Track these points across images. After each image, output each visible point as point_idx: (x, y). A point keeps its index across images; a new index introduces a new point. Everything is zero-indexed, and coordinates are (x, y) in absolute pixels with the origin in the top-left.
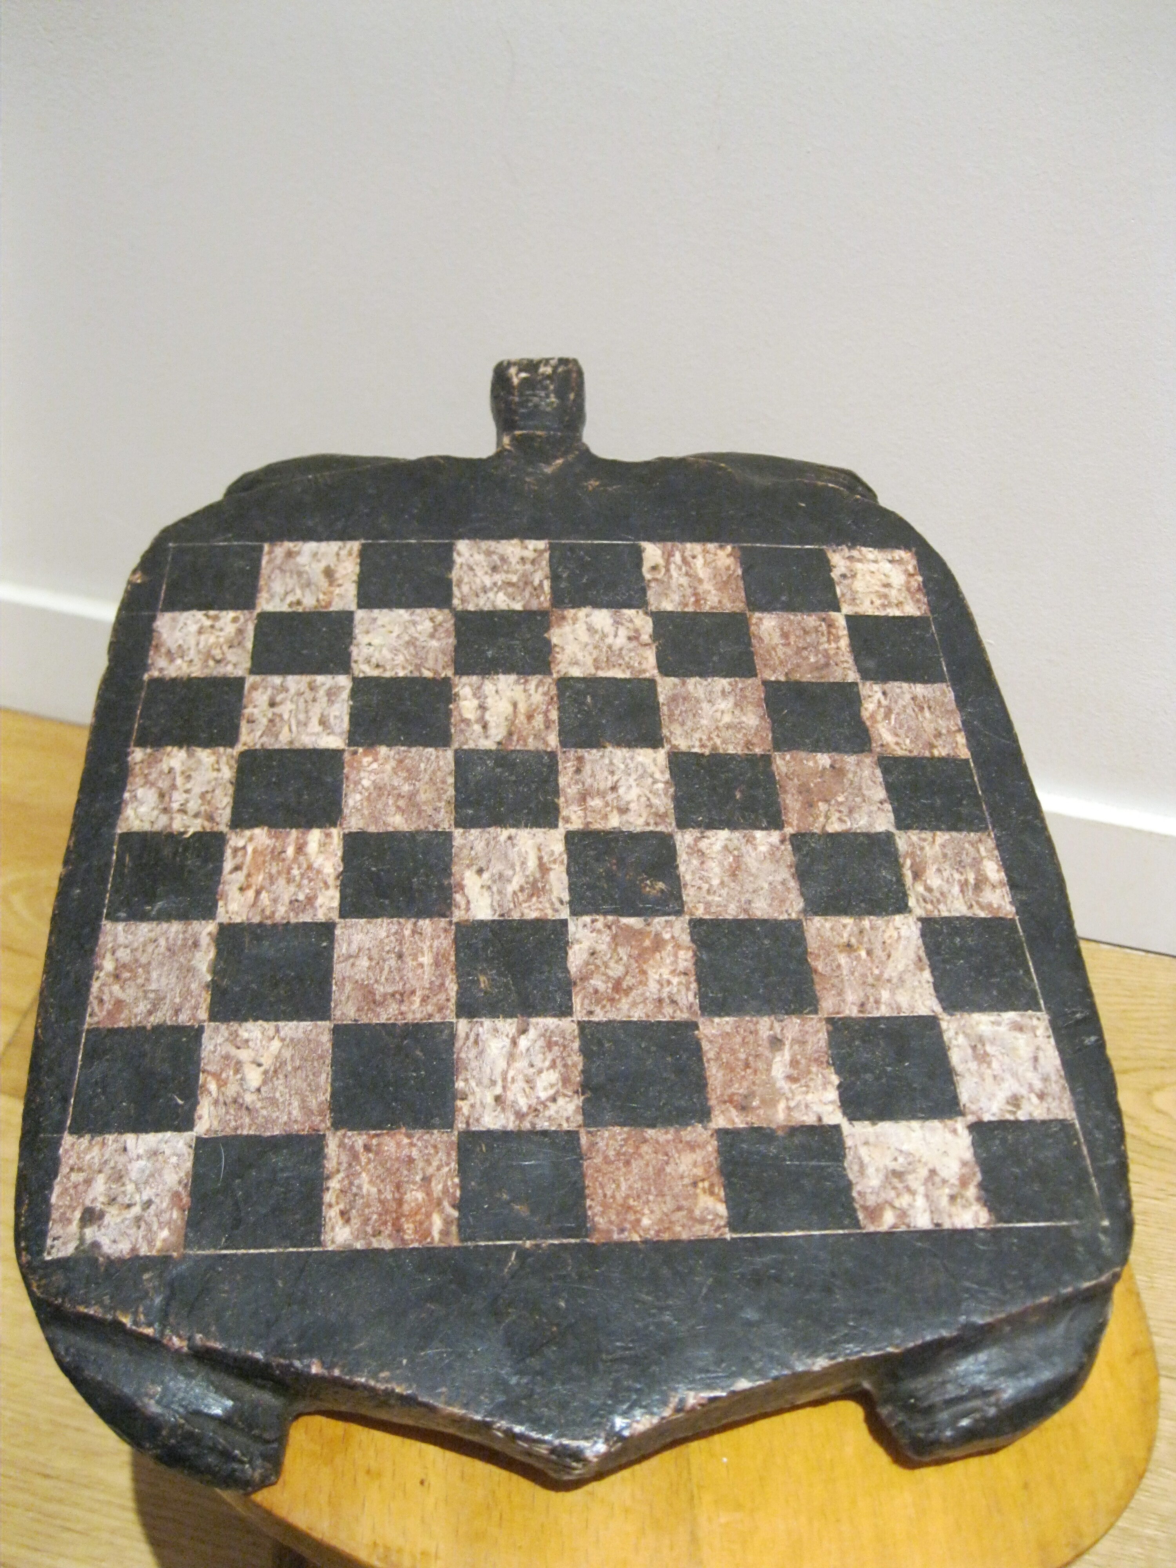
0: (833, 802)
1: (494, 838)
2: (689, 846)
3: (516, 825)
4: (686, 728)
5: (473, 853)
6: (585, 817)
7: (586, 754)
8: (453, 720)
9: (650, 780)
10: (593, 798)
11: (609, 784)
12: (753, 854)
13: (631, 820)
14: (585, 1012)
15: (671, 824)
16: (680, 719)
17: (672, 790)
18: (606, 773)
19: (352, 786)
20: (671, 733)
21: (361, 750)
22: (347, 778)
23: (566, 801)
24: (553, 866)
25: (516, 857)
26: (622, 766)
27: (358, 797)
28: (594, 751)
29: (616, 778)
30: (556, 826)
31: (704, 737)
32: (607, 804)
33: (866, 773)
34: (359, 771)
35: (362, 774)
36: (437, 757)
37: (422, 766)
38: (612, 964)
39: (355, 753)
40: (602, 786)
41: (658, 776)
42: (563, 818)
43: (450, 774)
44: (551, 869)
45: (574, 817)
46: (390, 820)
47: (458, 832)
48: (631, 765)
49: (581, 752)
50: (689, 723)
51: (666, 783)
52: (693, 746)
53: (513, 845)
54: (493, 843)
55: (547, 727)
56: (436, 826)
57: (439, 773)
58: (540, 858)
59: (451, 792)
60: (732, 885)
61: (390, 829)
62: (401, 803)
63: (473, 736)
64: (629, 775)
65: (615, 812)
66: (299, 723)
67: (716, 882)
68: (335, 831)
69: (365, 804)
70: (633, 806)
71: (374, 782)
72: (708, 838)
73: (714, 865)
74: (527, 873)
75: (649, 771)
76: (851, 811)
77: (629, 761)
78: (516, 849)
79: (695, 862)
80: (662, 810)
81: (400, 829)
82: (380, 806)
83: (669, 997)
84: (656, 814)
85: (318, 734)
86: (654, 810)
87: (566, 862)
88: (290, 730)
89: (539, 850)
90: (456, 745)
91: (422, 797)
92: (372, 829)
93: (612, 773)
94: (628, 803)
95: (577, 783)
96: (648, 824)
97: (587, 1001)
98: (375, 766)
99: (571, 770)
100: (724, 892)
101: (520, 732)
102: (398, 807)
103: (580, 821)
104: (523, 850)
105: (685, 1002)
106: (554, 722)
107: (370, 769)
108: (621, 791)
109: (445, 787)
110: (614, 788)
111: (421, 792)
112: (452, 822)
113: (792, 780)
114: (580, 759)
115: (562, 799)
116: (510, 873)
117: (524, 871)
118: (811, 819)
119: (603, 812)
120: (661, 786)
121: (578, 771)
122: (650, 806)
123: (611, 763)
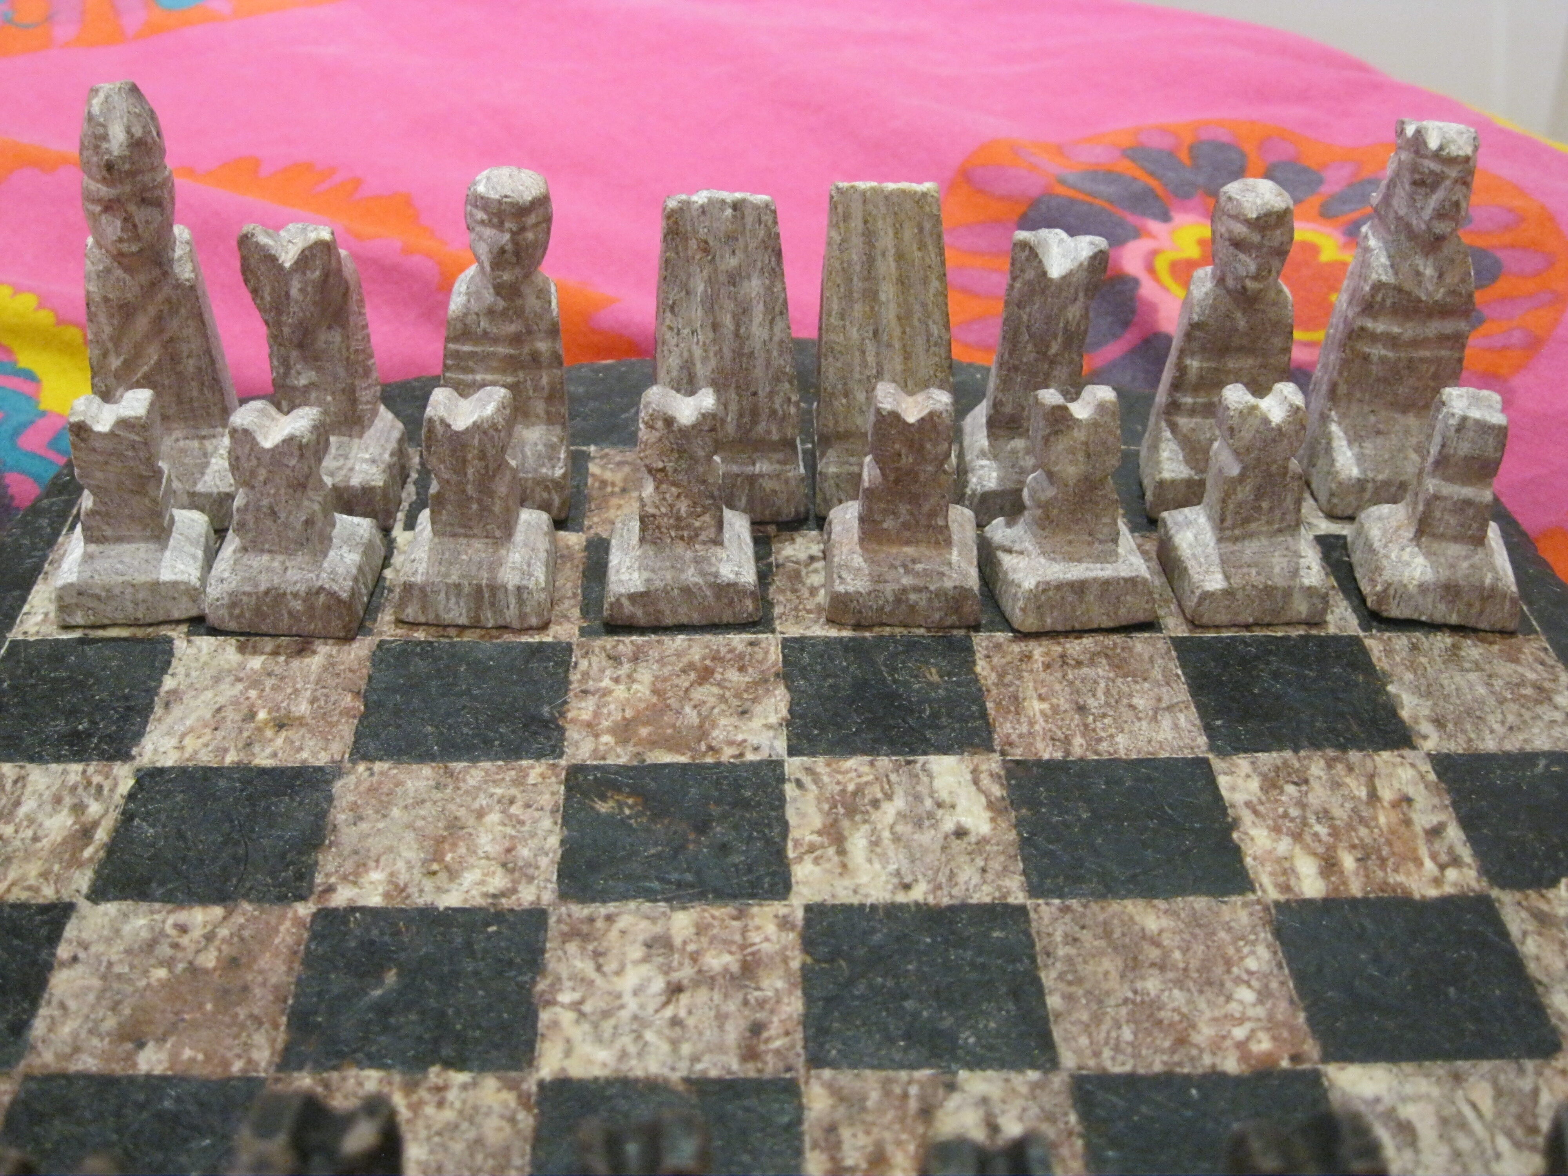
0: (180, 967)
1: (939, 887)
2: (531, 879)
3: (892, 911)
4: (472, 1135)
5: (980, 862)
6: (744, 931)
7: (735, 1066)
8: (1079, 1143)
9: (587, 1008)
10: (726, 970)
11: (684, 999)
12: (400, 865)
13: (644, 924)
14: (763, 645)
15: (559, 921)
16: (479, 1157)
17: (542, 985)
18: (691, 1022)
19: (1274, 985)
20: (512, 1120)
21: (1285, 1064)
22: (1292, 1002)
23: (785, 960)
24: (815, 838)
25: (891, 853)
26: (649, 1036)
27: (1252, 964)
28: (713, 1073)
29: (668, 1012)
30: (808, 908)
31: (429, 1110)
32: (695, 958)
33: (66, 1030)
34: (1271, 1017)
35: (1260, 1012)
36: (1097, 1054)
37: (1127, 1034)
38: (712, 701)
39: (1295, 1058)
40: (702, 995)
41: (567, 1017)
42: (793, 928)
43: (1058, 1015)
44: (819, 833)
45: (771, 929)
46: (1166, 922)
47: (1018, 897)
48: (626, 1040)
49: (750, 1071)
50: (458, 1147)
51: (551, 1003)
52: (464, 1087)
53: (898, 873)
54: (942, 879)
55: (832, 1129)
56: (1065, 910)
57: (1085, 1017)
58: (842, 852)
59: (1048, 977)
60: (462, 813)
61: (1161, 904)
62: (1154, 953)
63: (1019, 1103)
64: (635, 1018)
65: (678, 941)
66: (1463, 1125)
67: (494, 818)
68: (1273, 894)
69: (1231, 951)
70: (636, 952)
71: (1229, 998)
72: (486, 895)
73: (488, 848)
74: (866, 827)
75: (586, 1027)
76: (151, 945)
77: (632, 1049)
78: (892, 867)
79: (524, 852)
80: (572, 948)
81: (1141, 903)
82: (1199, 949)
83: (621, 663)
84: (585, 938)
85: (1404, 1099)
86: (590, 947)
87: (790, 844)
88: (1474, 1106)
89: (844, 866)
90: (1058, 1081)
91: (1110, 964)
92: (1200, 903)
93: (675, 1022)
94: (646, 959)
95: (761, 1004)
96: (610, 918)
97: (760, 657)
98: (1239, 1033)
99: (775, 1028)
100: (482, 801)
101: (902, 1120)
102: (1157, 944)
103: (757, 921)
104: (877, 866)
105: (594, 659)
106: (815, 1146)
107: (1248, 1026)
108: (658, 984)
109: (1062, 986)
110: (675, 990)
111: (1114, 975)
112: (1032, 915)
113: (252, 1016)
114: (750, 1054)
115: (795, 964)
116: (899, 828)
117: (874, 830)
118: (246, 933)
119: (704, 940)
120: (565, 997)
121: (756, 1029)
122: (597, 955)
123: (675, 1044)
